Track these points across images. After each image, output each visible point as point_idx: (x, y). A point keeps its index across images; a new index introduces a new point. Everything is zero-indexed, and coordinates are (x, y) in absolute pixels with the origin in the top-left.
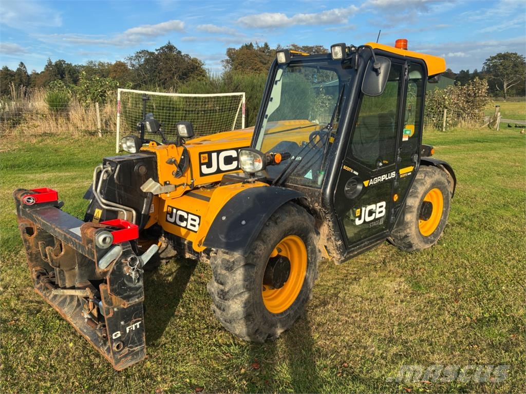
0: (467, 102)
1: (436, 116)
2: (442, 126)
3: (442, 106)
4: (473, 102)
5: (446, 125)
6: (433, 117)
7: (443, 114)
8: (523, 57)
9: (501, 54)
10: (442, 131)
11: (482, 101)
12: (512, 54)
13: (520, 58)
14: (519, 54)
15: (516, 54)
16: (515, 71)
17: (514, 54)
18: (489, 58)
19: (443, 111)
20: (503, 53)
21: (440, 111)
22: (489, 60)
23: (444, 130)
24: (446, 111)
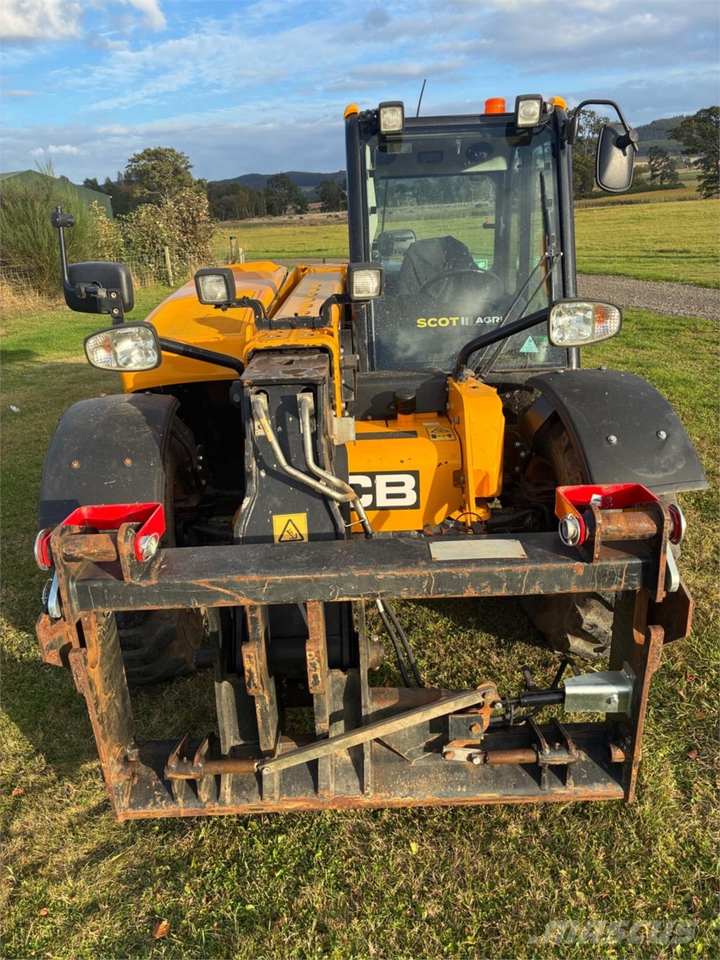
0: (185, 233)
1: (153, 260)
2: (167, 276)
3: (160, 241)
4: (192, 233)
5: (174, 274)
6: (149, 262)
7: (164, 257)
8: (185, 156)
9: (150, 149)
10: (169, 285)
11: (209, 230)
12: (166, 150)
13: (181, 158)
14: (178, 151)
15: (172, 151)
16: (179, 180)
17: (170, 150)
18: (134, 157)
19: (163, 251)
20: (152, 149)
21: (158, 251)
22: (133, 161)
23: (172, 284)
24: (167, 249)
